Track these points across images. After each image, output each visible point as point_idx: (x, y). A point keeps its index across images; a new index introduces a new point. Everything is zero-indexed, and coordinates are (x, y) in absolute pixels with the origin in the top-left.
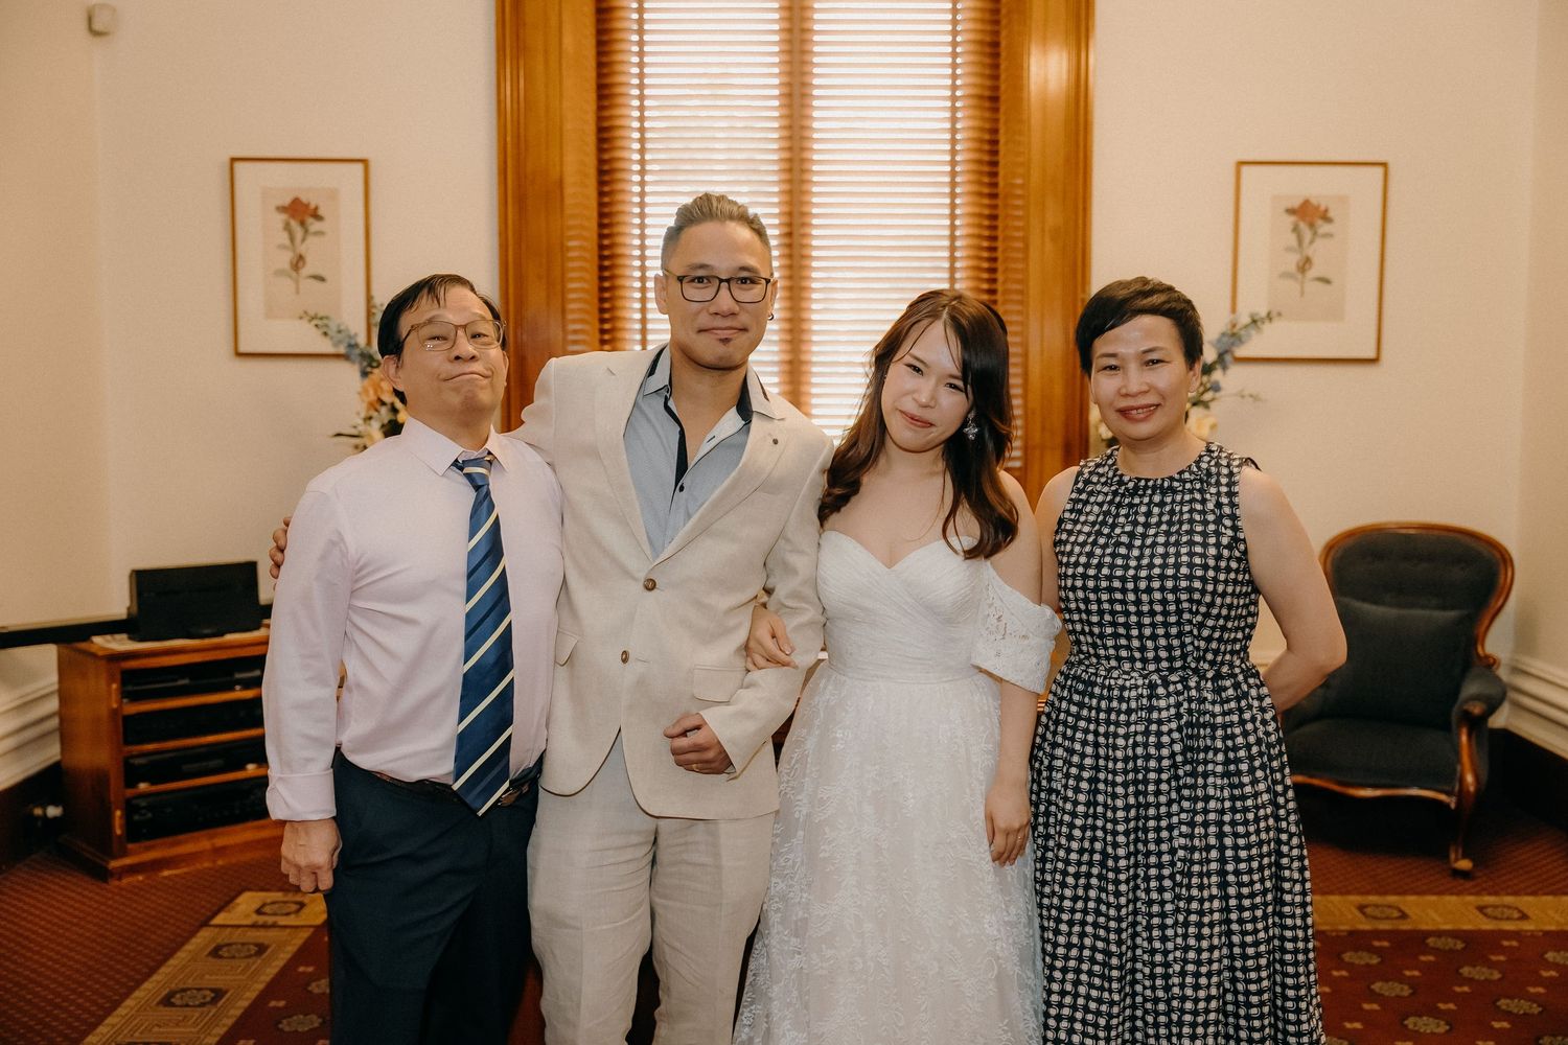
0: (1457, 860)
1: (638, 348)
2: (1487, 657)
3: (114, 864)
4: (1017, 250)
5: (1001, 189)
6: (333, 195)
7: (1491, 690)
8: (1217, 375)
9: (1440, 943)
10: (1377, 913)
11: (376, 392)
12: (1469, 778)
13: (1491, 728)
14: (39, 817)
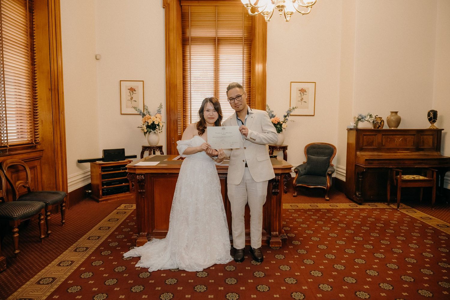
0: (326, 198)
2: (332, 165)
3: (100, 200)
6: (138, 87)
7: (333, 170)
8: (287, 117)
9: (323, 210)
10: (313, 206)
11: (145, 120)
12: (329, 184)
13: (332, 177)
14: (87, 192)
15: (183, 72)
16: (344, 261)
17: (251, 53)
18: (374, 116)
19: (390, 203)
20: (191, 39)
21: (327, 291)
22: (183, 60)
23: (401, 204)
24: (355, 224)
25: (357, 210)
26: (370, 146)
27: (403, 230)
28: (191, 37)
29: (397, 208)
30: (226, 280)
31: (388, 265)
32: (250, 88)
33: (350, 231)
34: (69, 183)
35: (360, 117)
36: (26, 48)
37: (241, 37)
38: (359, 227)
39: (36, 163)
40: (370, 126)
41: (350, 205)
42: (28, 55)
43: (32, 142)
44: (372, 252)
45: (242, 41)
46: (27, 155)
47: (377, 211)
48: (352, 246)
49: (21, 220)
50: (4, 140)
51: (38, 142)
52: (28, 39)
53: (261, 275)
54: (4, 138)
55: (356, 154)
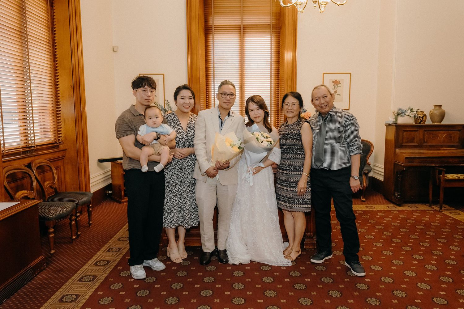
0: (362, 199)
1: (213, 108)
2: (369, 163)
3: (122, 201)
4: (283, 90)
5: (280, 79)
6: (158, 81)
7: (369, 168)
9: (359, 212)
12: (365, 184)
13: (369, 176)
14: (108, 193)
15: (206, 64)
16: (382, 263)
17: (279, 42)
18: (415, 110)
19: (432, 205)
20: (214, 27)
21: (364, 289)
22: (206, 50)
23: (444, 206)
24: (394, 226)
25: (396, 212)
26: (411, 143)
27: (444, 232)
28: (214, 25)
29: (439, 209)
30: (263, 279)
31: (427, 266)
32: (279, 80)
33: (388, 234)
34: (91, 183)
35: (400, 112)
36: (48, 44)
37: (268, 25)
38: (397, 229)
39: (60, 163)
40: (411, 121)
41: (388, 207)
42: (51, 52)
43: (55, 142)
44: (410, 254)
45: (270, 29)
46: (52, 155)
47: (418, 213)
48: (390, 248)
49: (56, 220)
50: (31, 140)
51: (61, 141)
52: (49, 34)
53: (297, 274)
54: (31, 138)
55: (395, 152)
